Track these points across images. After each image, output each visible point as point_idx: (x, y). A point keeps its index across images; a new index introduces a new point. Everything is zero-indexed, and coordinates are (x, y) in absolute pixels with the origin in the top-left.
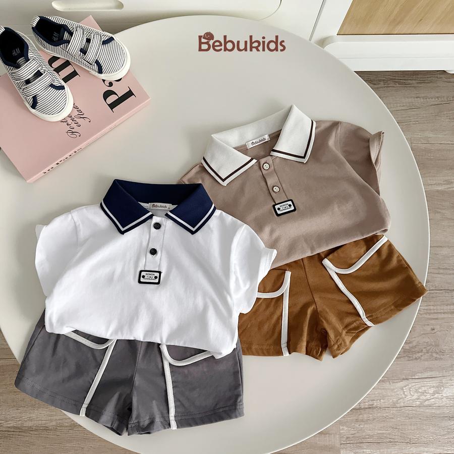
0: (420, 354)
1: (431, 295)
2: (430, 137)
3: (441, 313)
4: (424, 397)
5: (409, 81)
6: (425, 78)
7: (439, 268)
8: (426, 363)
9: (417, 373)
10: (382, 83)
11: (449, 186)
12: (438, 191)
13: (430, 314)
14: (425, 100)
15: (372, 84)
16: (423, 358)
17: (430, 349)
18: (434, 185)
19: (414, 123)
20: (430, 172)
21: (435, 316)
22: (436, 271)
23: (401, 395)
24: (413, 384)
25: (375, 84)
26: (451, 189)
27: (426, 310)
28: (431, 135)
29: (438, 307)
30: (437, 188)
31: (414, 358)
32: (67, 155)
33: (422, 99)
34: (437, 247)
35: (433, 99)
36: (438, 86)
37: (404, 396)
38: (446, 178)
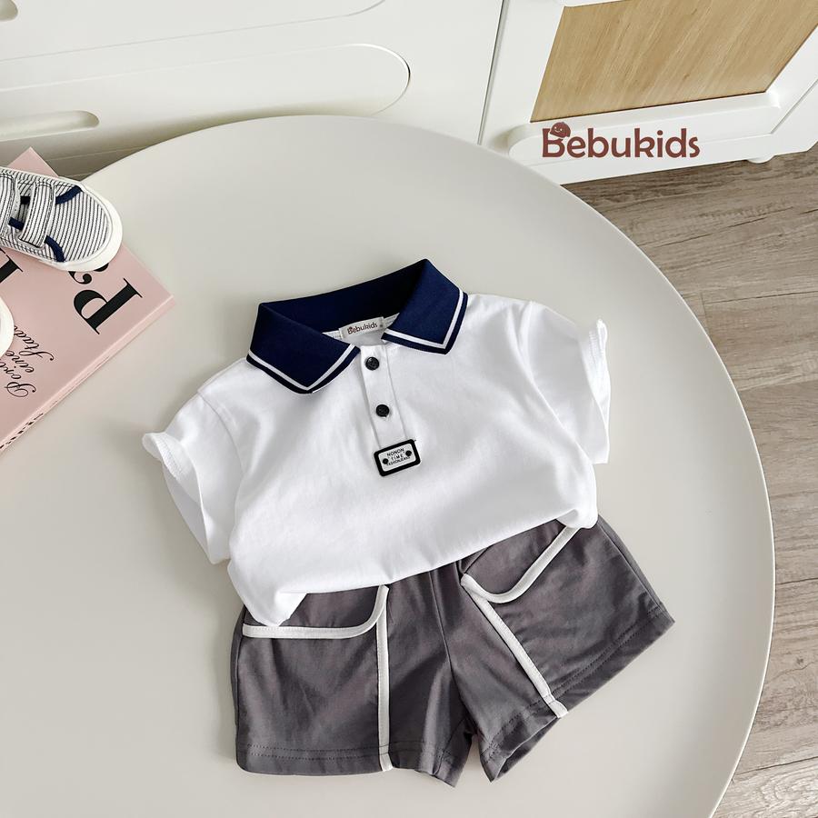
0: (783, 714)
1: (786, 594)
2: (737, 288)
3: (809, 626)
4: (804, 800)
5: (682, 187)
6: (711, 176)
7: (794, 538)
8: (798, 731)
9: (782, 754)
10: (632, 196)
11: (788, 376)
12: (767, 388)
13: (788, 630)
14: (717, 219)
15: (612, 200)
16: (789, 721)
17: (800, 701)
18: (759, 377)
19: (703, 264)
20: (747, 354)
21: (801, 634)
22: (789, 545)
23: (758, 802)
24: (779, 777)
25: (619, 201)
26: (793, 381)
27: (782, 623)
28: (740, 283)
29: (804, 615)
30: (766, 383)
31: (772, 723)
32: (14, 433)
33: (711, 217)
34: (784, 496)
35: (733, 215)
36: (738, 190)
37: (764, 804)
38: (780, 361)
